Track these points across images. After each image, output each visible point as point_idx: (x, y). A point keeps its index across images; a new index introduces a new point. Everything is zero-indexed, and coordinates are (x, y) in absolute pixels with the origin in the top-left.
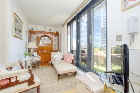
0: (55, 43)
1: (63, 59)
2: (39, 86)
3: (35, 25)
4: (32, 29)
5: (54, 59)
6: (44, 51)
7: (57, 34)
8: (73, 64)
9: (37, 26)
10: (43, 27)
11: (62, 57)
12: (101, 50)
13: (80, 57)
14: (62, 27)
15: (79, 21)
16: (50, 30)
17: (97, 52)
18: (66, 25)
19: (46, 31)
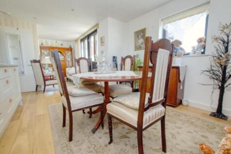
3: (45, 40)
4: (42, 44)
7: (70, 49)
9: (47, 40)
10: (54, 42)
14: (75, 43)
16: (62, 45)
18: (79, 41)
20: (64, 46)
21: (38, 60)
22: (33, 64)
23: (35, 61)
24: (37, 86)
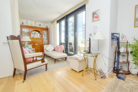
0: (45, 37)
1: (54, 50)
2: (47, 64)
3: (26, 20)
4: (23, 23)
5: (47, 50)
6: (36, 44)
7: (47, 29)
8: (64, 52)
9: (27, 21)
10: (34, 22)
11: (53, 49)
12: (82, 43)
13: (68, 48)
14: (52, 24)
15: (67, 20)
16: (40, 25)
17: (80, 45)
18: (56, 22)
19: (36, 26)
20: (41, 27)
21: (17, 36)
22: (10, 41)
23: (13, 38)
24: (15, 69)
